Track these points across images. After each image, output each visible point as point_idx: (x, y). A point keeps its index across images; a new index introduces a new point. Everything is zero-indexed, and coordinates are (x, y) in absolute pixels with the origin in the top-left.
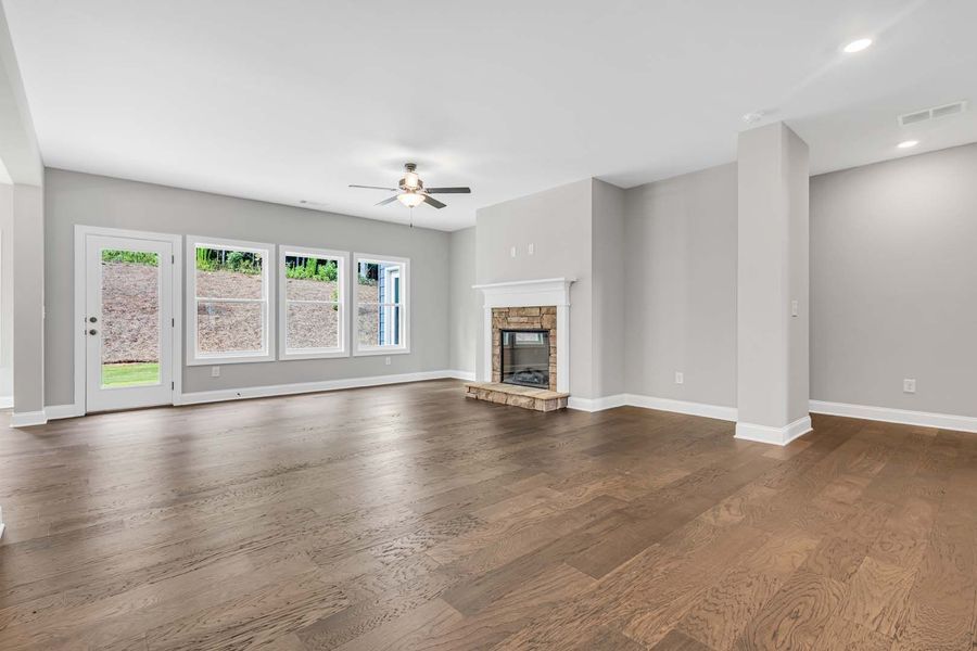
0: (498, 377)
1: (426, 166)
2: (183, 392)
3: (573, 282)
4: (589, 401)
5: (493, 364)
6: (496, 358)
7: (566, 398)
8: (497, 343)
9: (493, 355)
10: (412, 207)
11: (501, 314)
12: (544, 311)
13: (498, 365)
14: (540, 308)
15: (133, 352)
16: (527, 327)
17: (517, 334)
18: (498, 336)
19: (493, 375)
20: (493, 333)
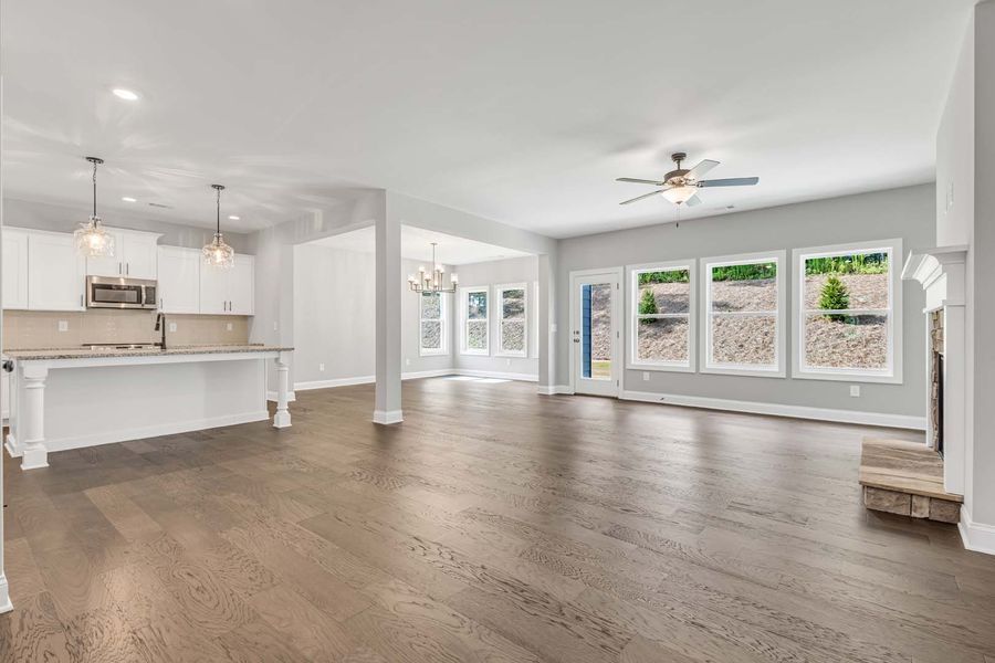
2: (625, 389)
5: (931, 416)
6: (934, 405)
7: (956, 503)
9: (932, 398)
10: (679, 203)
19: (932, 434)
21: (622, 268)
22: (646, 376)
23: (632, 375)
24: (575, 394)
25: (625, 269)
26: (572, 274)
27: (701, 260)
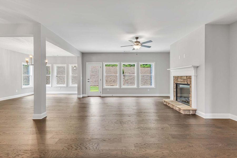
0: (175, 99)
1: (141, 37)
2: (102, 94)
3: (198, 67)
4: (204, 114)
5: (174, 94)
6: (175, 92)
7: (196, 110)
8: (175, 88)
9: (174, 91)
10: (137, 49)
11: (176, 78)
12: (188, 77)
13: (175, 95)
14: (187, 76)
15: (113, 84)
16: (183, 83)
17: (180, 85)
18: (175, 85)
19: (174, 98)
20: (174, 84)
21: (101, 63)
22: (108, 90)
23: (104, 90)
24: (88, 96)
25: (102, 63)
26: (87, 63)
27: (121, 62)
